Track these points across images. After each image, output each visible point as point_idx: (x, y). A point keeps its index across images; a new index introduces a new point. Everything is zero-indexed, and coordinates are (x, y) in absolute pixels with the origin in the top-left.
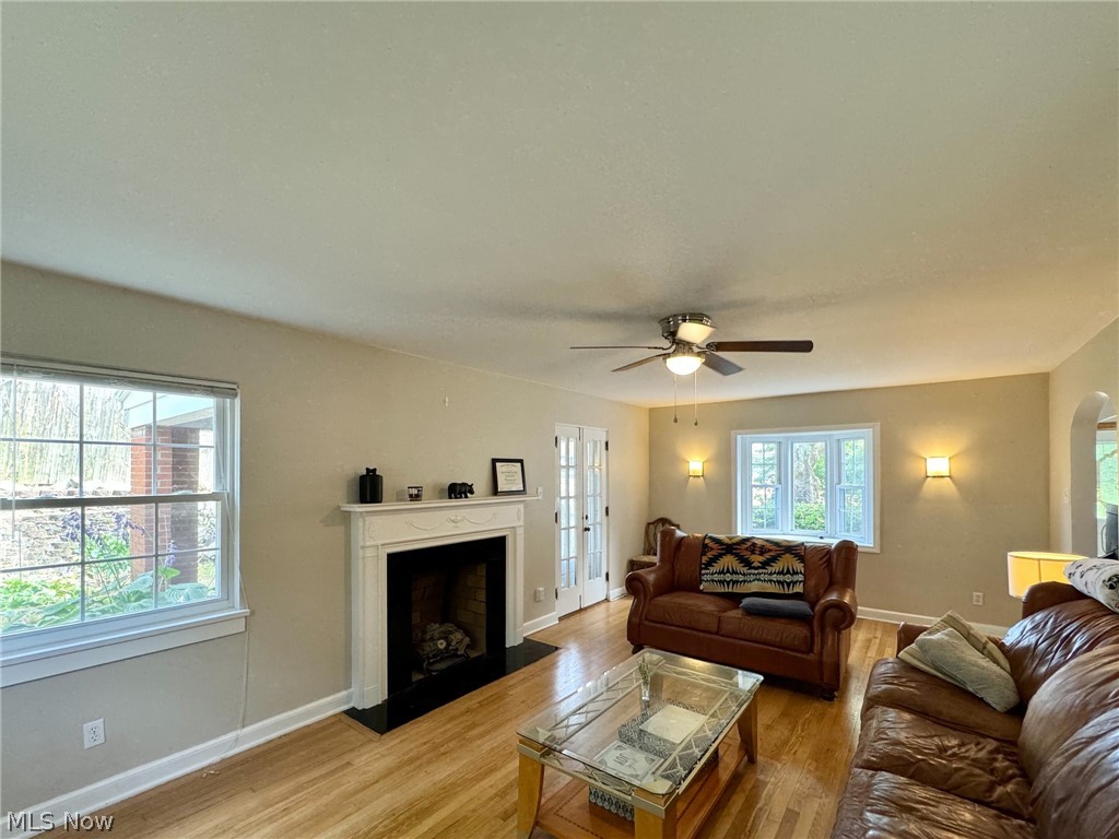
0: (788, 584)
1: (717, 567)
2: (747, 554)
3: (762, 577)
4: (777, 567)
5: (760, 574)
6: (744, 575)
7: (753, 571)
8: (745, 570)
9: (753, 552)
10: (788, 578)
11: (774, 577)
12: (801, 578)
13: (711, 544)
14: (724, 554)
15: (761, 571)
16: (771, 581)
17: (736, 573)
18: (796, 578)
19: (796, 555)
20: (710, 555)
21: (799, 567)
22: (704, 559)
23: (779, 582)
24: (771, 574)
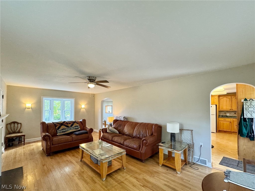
0: (77, 129)
1: (61, 129)
2: (67, 125)
3: (72, 128)
4: (74, 126)
5: (71, 128)
6: (67, 129)
7: (69, 128)
8: (67, 128)
9: (68, 124)
10: (77, 128)
11: (74, 128)
12: (79, 127)
13: (56, 124)
14: (61, 126)
15: (71, 127)
16: (74, 129)
17: (66, 129)
18: (78, 127)
19: (77, 123)
20: (58, 126)
21: (78, 125)
22: (57, 128)
23: (75, 129)
24: (73, 127)
